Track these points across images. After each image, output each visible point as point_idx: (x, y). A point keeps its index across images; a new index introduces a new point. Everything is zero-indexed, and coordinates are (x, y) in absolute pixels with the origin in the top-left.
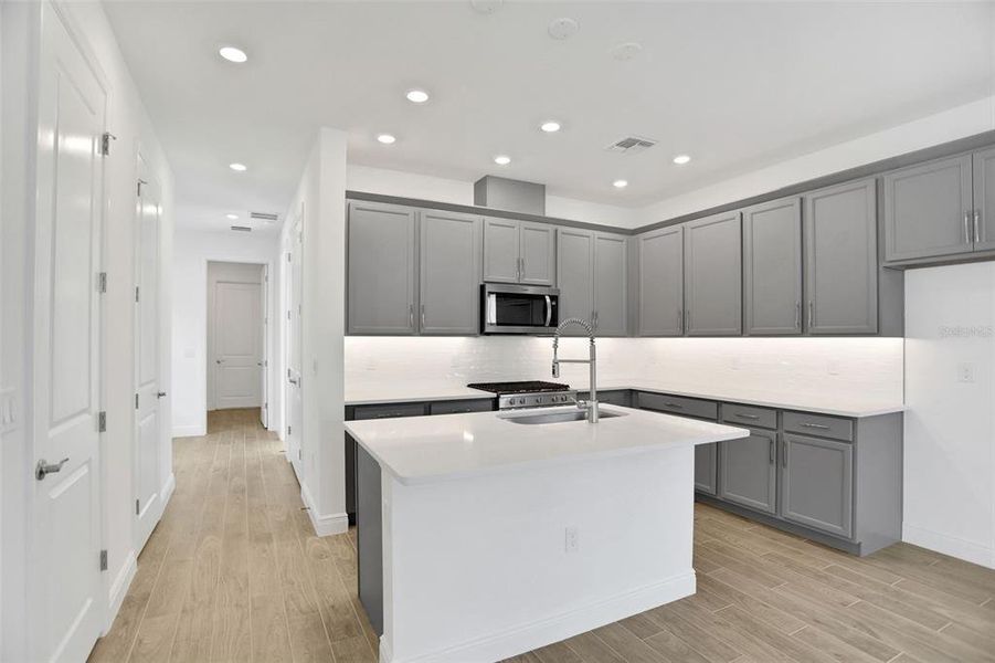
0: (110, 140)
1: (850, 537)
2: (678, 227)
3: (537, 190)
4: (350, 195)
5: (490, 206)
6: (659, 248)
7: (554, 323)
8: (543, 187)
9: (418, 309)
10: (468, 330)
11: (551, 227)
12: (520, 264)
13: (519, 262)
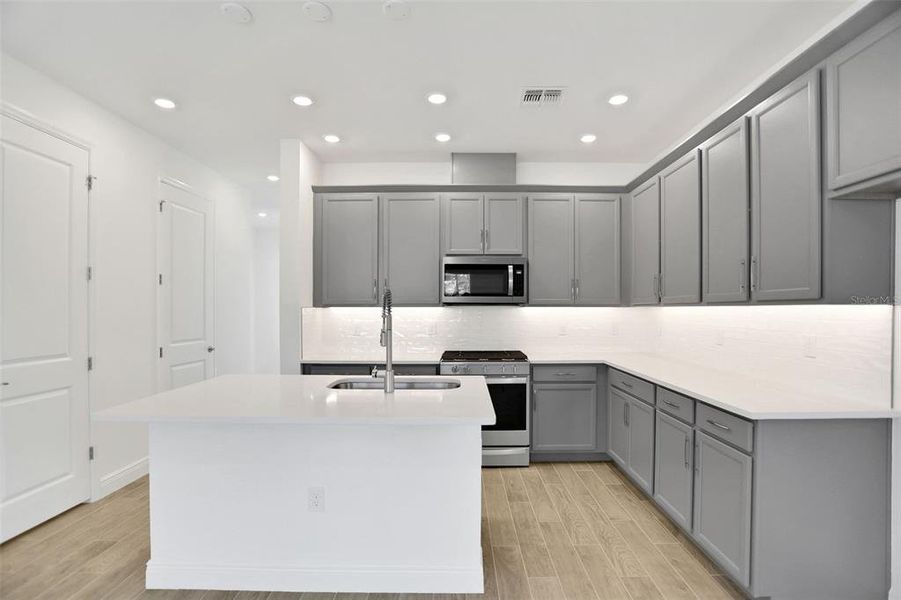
0: (93, 180)
1: (746, 584)
2: (656, 177)
3: (509, 159)
4: (316, 190)
7: (519, 292)
8: (514, 156)
10: (431, 300)
11: (522, 195)
12: (485, 236)
13: (483, 234)
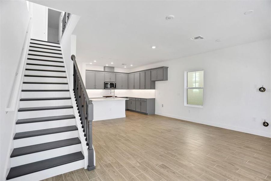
2: (133, 73)
3: (113, 68)
4: (86, 70)
5: (106, 71)
6: (132, 76)
7: (115, 87)
8: (114, 67)
9: (95, 86)
10: (102, 88)
11: (115, 73)
12: (110, 79)
